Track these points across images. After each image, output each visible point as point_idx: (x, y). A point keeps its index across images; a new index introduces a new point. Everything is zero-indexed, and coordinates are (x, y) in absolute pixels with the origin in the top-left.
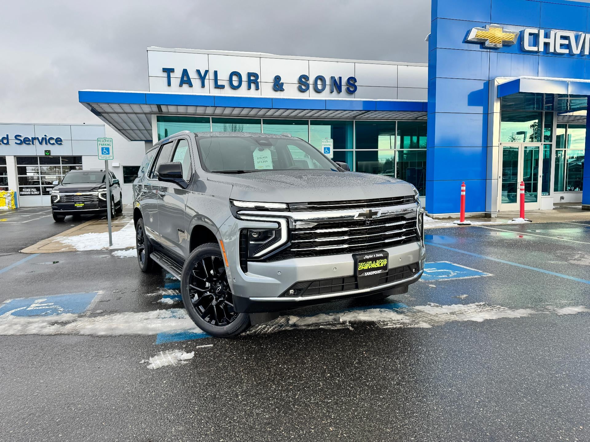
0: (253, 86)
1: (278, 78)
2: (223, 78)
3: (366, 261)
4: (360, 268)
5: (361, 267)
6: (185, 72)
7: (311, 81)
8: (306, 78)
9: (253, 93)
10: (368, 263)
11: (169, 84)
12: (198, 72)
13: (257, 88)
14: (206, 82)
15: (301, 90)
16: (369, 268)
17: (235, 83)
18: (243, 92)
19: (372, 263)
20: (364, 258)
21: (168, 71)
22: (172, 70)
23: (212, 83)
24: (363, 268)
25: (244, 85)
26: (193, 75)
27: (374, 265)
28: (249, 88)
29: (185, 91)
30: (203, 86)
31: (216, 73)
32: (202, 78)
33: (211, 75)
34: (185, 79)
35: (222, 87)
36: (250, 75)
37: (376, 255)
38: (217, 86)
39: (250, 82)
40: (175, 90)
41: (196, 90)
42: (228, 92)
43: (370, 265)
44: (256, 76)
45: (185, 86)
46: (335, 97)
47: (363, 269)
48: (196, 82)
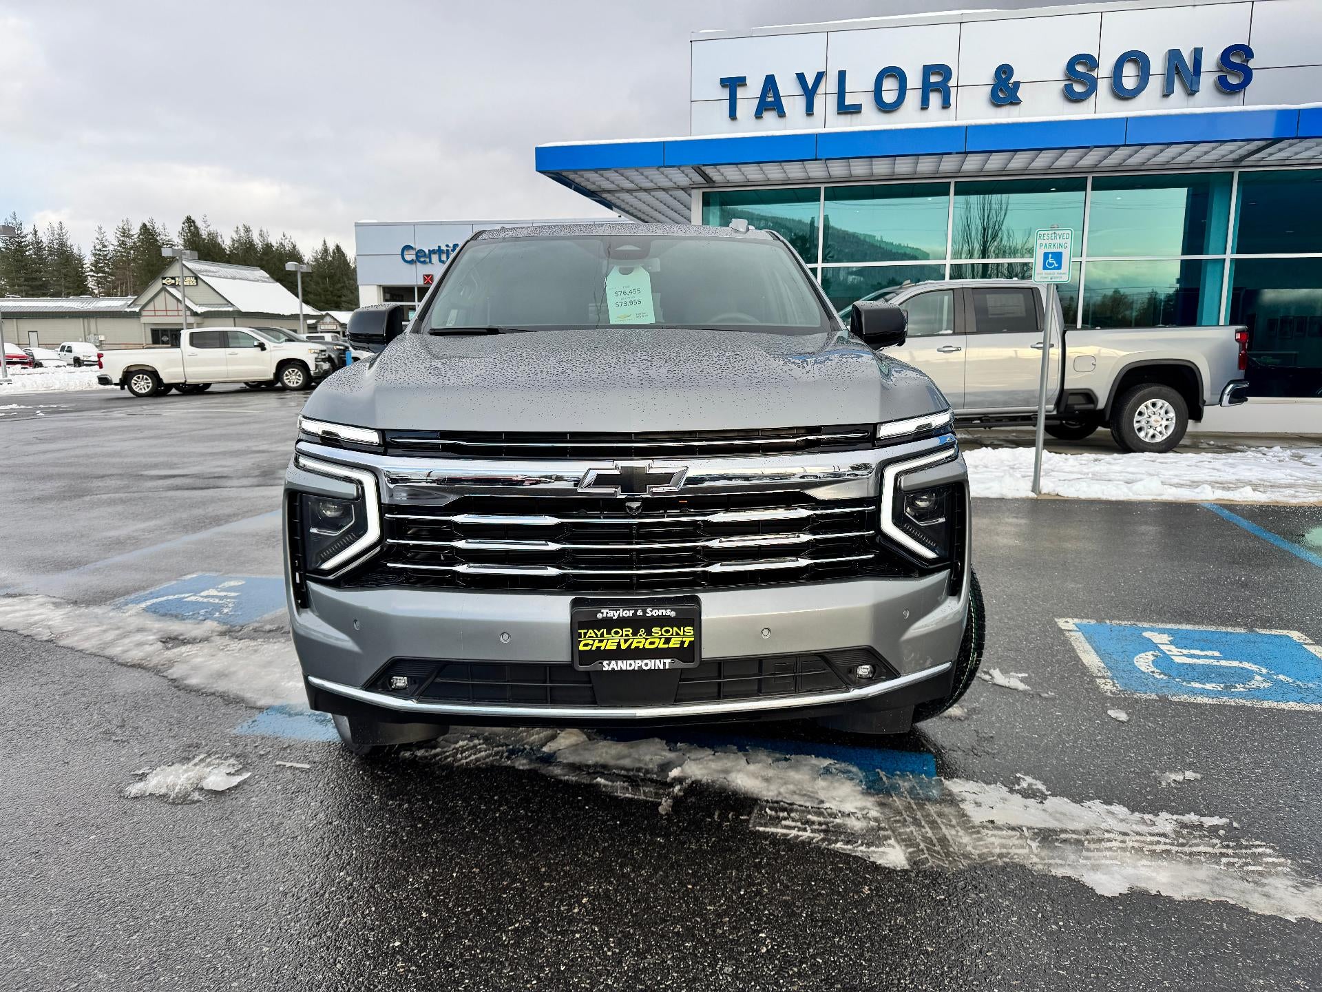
0: (935, 99)
1: (1004, 72)
2: (859, 88)
3: (609, 624)
4: (586, 645)
5: (590, 641)
6: (770, 82)
7: (1105, 69)
8: (1090, 61)
9: (936, 118)
10: (617, 633)
11: (733, 116)
12: (801, 77)
13: (946, 104)
14: (818, 101)
15: (1071, 97)
16: (624, 646)
17: (889, 97)
18: (910, 118)
19: (635, 634)
20: (600, 616)
21: (733, 84)
22: (741, 81)
23: (832, 101)
24: (596, 644)
25: (913, 98)
26: (787, 87)
27: (640, 642)
28: (925, 105)
29: (771, 126)
30: (810, 111)
31: (842, 75)
32: (809, 94)
33: (831, 84)
34: (770, 101)
35: (856, 110)
36: (928, 70)
37: (644, 612)
38: (846, 110)
39: (927, 88)
40: (748, 127)
41: (795, 123)
42: (871, 121)
43: (626, 641)
44: (945, 71)
45: (769, 116)
46: (1178, 104)
47: (598, 648)
48: (794, 104)
